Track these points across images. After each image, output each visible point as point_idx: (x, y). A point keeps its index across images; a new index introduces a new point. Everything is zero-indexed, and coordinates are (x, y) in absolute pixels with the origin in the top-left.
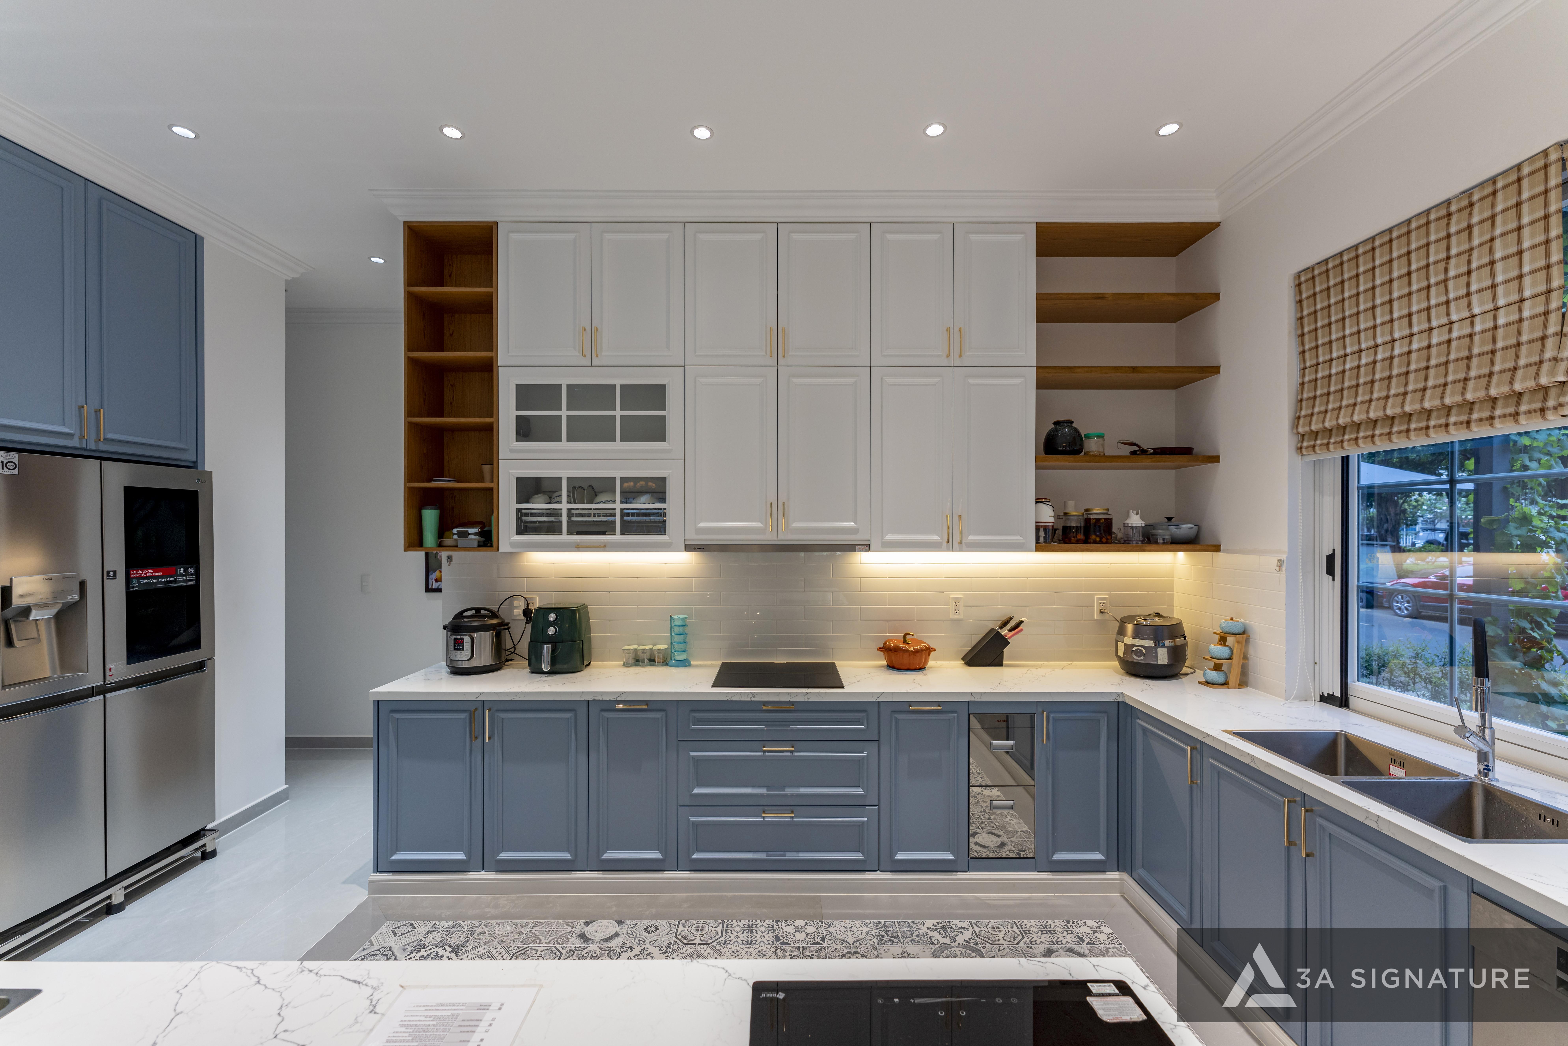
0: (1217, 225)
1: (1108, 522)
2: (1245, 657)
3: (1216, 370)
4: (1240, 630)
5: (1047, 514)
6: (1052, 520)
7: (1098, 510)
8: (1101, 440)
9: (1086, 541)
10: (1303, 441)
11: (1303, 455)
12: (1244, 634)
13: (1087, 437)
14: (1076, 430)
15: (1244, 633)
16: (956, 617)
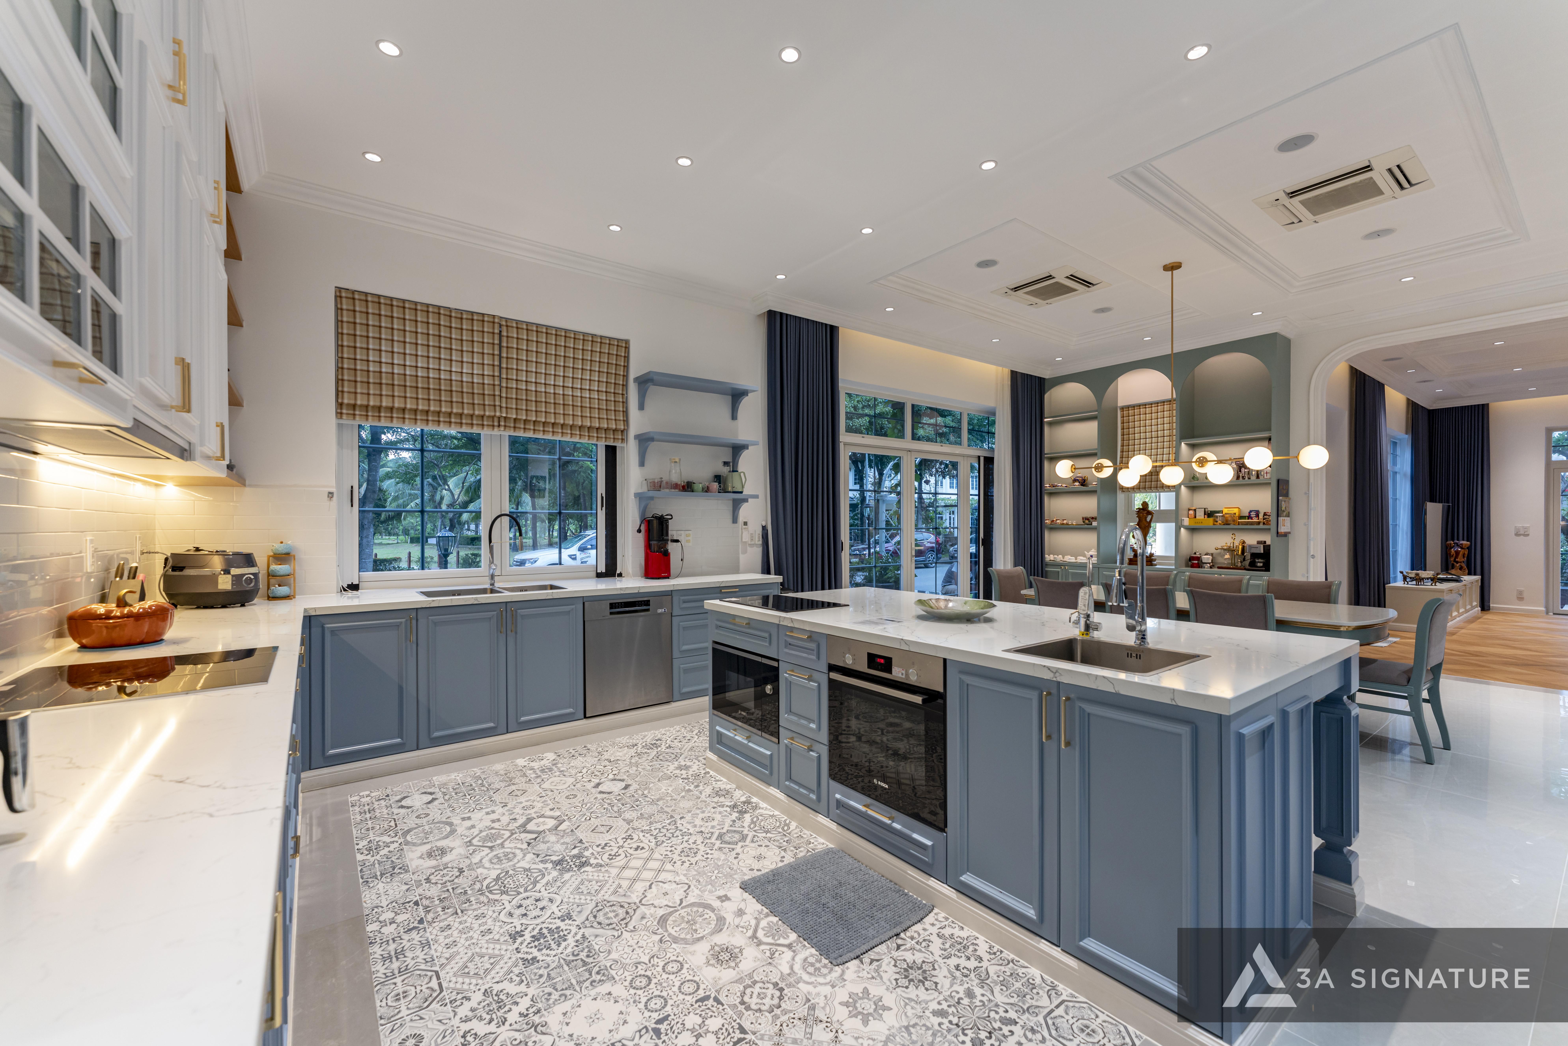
0: (240, 192)
3: (240, 323)
10: (341, 409)
11: (336, 417)
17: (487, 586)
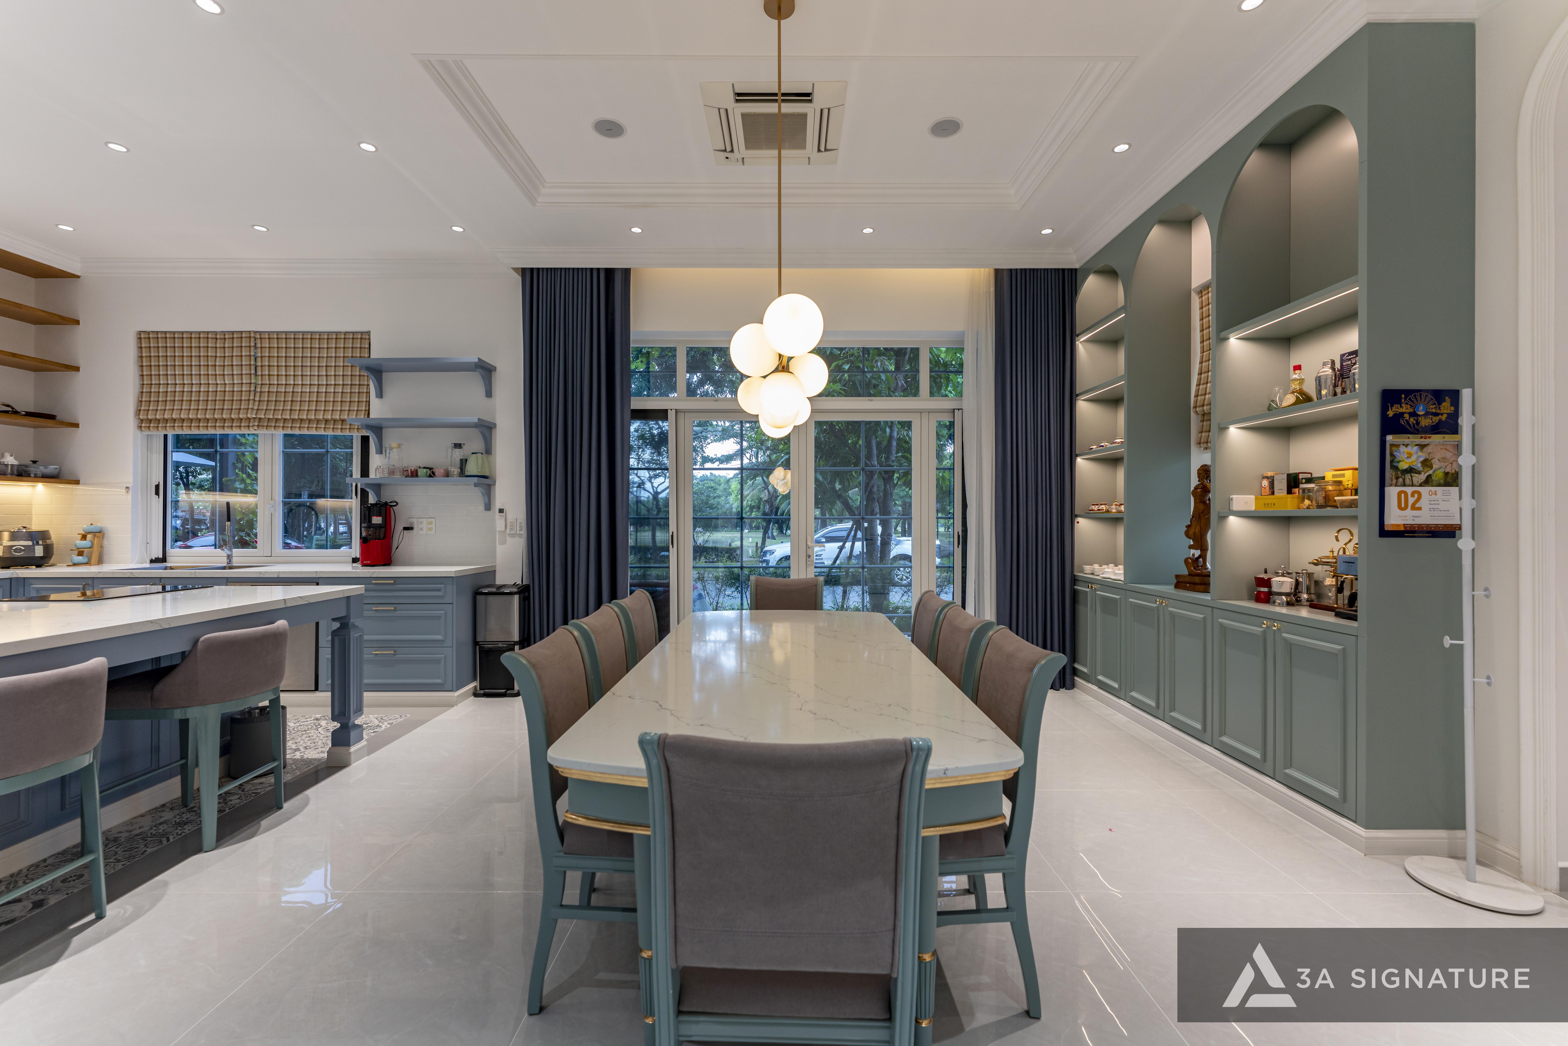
0: (77, 276)
2: (102, 547)
3: (76, 369)
4: (98, 531)
10: (142, 423)
11: (142, 431)
12: (99, 534)
15: (100, 532)
17: (227, 564)
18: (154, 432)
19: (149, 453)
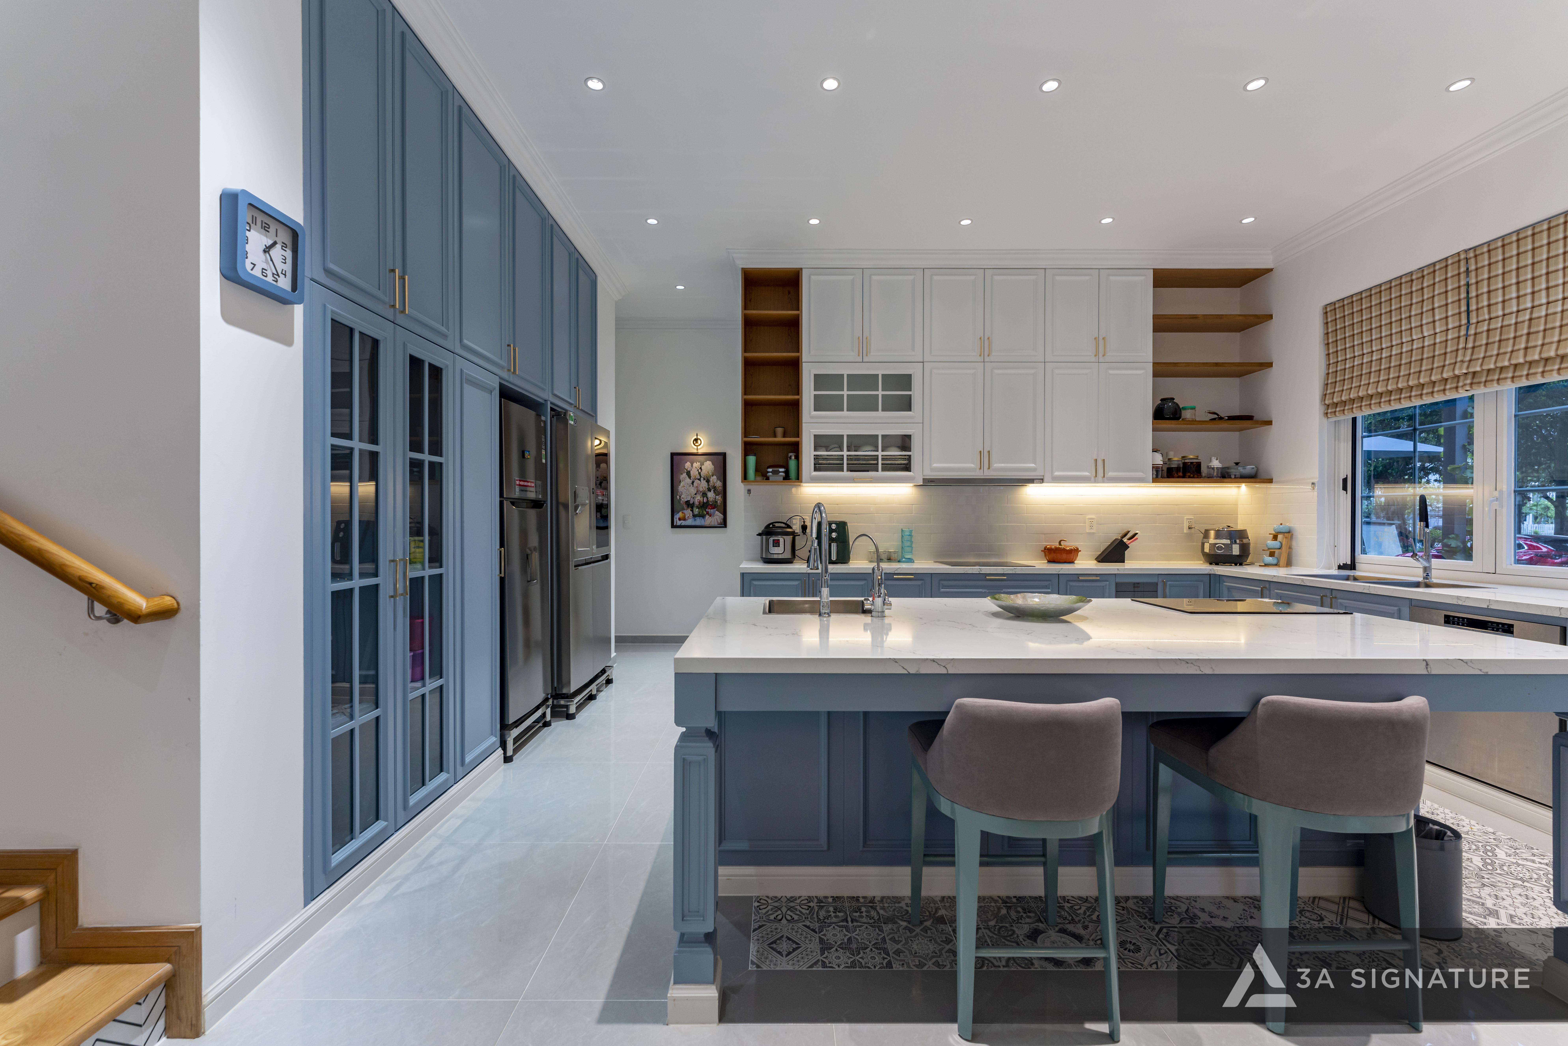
0: (1271, 270)
1: (1199, 465)
2: (1290, 548)
3: (1270, 365)
4: (1287, 531)
5: (1159, 459)
6: (1162, 463)
7: (1192, 457)
8: (1193, 411)
9: (1184, 477)
10: (1328, 409)
11: (1328, 418)
12: (1289, 533)
13: (1184, 409)
14: (1177, 404)
16: (1092, 531)
17: (1421, 579)
18: (1341, 417)
19: (1337, 442)
